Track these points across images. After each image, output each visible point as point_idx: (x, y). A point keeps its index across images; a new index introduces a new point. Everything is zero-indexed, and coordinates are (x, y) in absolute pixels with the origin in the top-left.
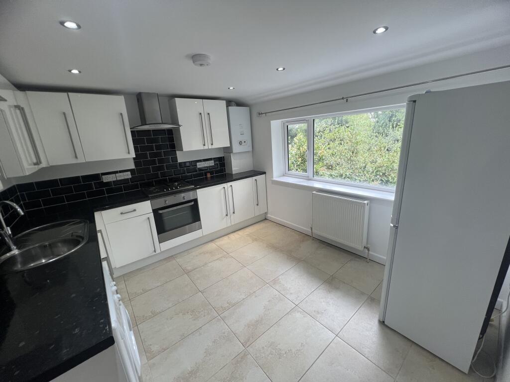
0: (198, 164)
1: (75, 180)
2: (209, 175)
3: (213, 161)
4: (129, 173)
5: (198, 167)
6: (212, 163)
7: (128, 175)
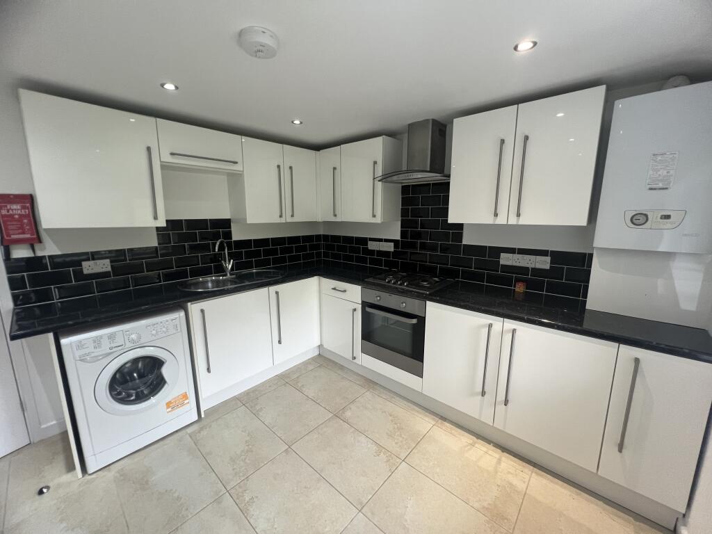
0: (503, 255)
1: (349, 240)
2: (520, 288)
3: (548, 259)
4: (392, 244)
5: (502, 262)
6: (544, 263)
7: (390, 247)
